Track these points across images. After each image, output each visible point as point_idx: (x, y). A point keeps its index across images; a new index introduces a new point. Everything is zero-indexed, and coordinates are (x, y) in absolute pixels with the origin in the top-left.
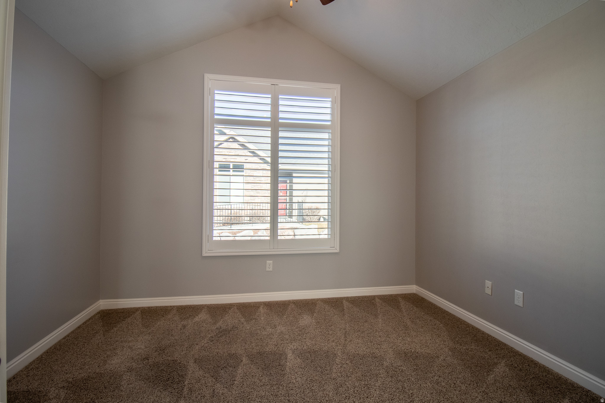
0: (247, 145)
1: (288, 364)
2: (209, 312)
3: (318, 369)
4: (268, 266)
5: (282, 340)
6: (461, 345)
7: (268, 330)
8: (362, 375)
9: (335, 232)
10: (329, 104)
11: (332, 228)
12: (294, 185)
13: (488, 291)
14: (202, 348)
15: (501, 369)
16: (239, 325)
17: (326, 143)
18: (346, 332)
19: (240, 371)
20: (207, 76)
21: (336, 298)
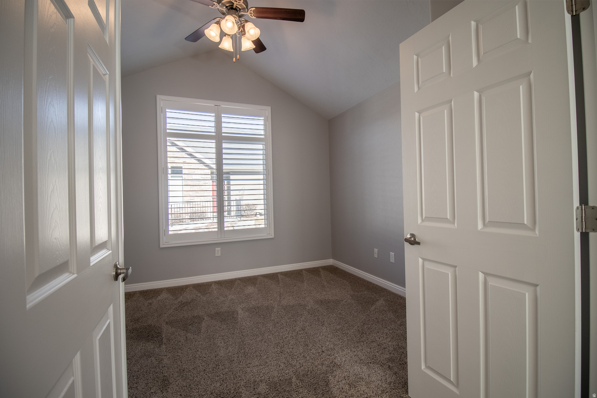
0: (203, 160)
1: (239, 316)
2: (169, 292)
3: (262, 316)
4: (216, 252)
5: (233, 304)
6: (358, 293)
7: (221, 299)
8: (292, 316)
9: (271, 222)
10: (263, 122)
11: (267, 219)
12: (231, 186)
13: (376, 256)
14: (170, 315)
15: (381, 302)
16: (197, 298)
17: (261, 152)
18: (281, 293)
19: (203, 324)
20: (159, 97)
21: (272, 273)
